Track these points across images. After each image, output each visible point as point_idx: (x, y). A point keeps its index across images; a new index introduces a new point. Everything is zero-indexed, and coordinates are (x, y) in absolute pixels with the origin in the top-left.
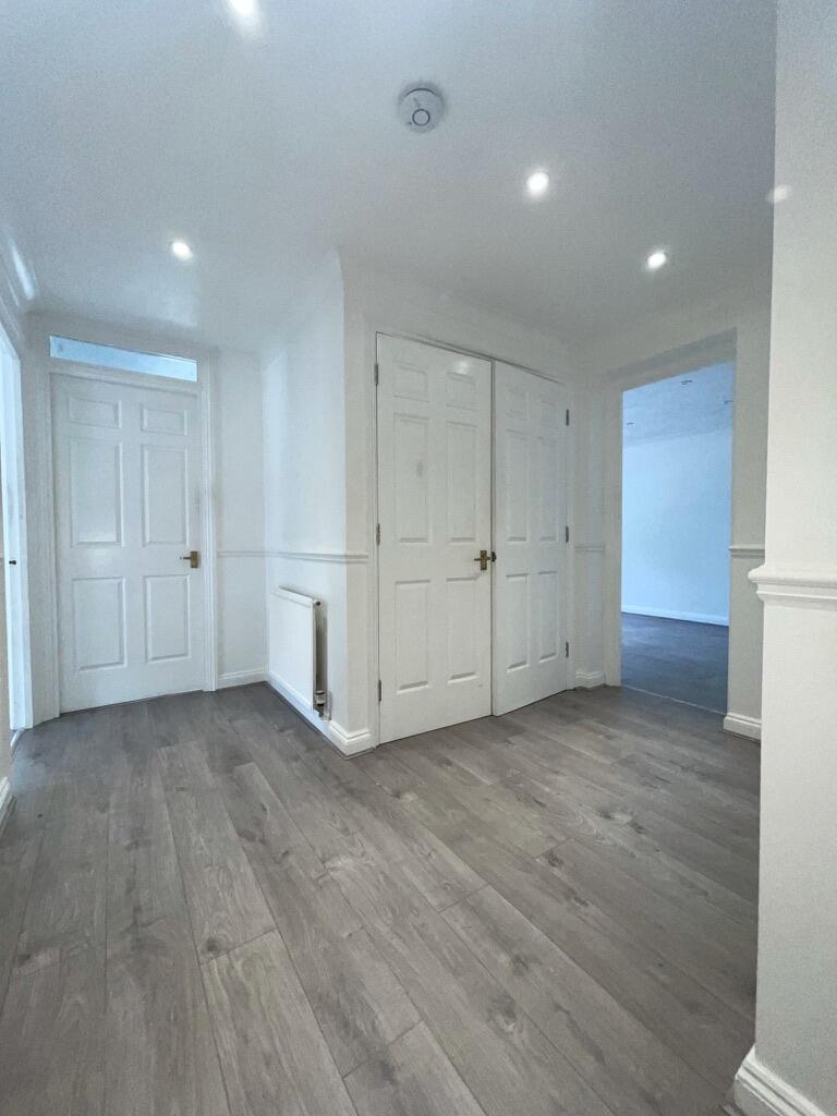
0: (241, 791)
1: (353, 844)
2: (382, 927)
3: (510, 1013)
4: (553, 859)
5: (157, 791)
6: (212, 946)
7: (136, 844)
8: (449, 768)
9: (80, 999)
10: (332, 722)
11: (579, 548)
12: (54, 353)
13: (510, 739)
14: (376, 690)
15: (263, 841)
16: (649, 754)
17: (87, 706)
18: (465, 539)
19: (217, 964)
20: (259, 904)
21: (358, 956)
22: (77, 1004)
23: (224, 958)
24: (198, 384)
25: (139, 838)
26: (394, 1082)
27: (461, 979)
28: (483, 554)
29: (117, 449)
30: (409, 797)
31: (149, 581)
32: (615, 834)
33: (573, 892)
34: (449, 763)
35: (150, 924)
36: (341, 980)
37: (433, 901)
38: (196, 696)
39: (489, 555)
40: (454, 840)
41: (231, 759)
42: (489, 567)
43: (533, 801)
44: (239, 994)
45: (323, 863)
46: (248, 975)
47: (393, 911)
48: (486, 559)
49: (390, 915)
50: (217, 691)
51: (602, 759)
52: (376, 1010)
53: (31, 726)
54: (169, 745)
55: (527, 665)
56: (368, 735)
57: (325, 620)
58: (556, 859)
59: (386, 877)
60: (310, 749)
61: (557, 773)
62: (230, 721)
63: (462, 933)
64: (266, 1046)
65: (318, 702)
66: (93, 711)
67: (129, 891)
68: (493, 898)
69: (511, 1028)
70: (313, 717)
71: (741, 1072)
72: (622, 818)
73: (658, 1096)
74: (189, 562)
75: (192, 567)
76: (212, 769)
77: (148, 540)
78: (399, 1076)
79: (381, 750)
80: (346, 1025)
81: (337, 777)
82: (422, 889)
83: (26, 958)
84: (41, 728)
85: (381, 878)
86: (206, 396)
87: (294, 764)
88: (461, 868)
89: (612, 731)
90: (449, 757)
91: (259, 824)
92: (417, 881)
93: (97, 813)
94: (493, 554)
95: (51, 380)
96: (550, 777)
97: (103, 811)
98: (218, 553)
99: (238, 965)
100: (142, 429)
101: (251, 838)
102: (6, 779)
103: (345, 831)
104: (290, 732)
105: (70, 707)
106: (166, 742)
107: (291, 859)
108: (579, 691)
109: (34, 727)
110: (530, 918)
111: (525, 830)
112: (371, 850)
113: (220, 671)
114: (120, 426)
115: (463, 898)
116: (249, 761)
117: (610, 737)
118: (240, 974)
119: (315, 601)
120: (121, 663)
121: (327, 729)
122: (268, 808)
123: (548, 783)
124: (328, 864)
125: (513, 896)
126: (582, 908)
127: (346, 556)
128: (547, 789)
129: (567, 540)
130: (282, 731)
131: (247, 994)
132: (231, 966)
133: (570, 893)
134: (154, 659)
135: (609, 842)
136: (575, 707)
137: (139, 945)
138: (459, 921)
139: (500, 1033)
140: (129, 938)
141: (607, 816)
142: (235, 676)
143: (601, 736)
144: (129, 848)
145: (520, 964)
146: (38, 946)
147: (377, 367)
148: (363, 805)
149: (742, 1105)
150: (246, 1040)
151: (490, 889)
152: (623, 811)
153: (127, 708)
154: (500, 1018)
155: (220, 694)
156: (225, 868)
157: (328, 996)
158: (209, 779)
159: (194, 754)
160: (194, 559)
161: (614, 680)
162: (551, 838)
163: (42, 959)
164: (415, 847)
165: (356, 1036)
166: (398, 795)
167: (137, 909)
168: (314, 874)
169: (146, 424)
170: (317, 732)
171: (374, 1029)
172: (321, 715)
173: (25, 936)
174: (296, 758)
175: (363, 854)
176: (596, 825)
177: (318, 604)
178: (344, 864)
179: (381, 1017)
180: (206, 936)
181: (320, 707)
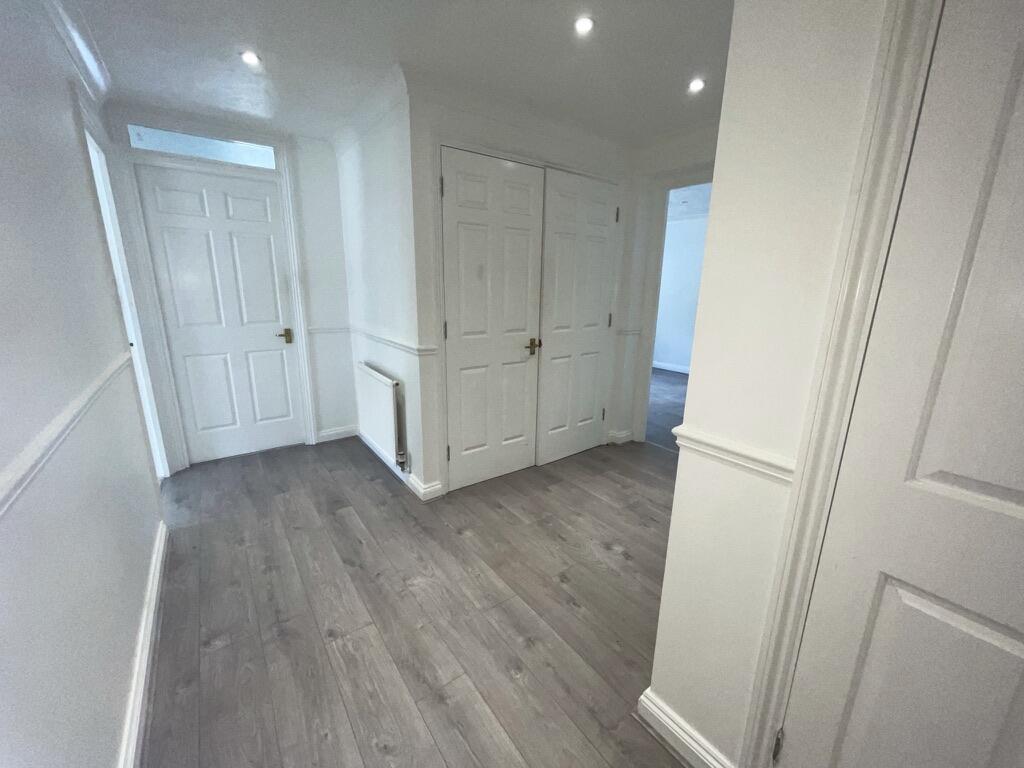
0: (342, 529)
1: (425, 568)
2: (443, 622)
3: (519, 669)
4: (564, 578)
5: (279, 530)
6: (331, 634)
7: (269, 569)
8: (499, 510)
9: (249, 665)
10: (411, 475)
11: (620, 332)
12: (135, 143)
13: (550, 488)
14: (446, 453)
15: (361, 567)
16: (651, 501)
17: (212, 457)
18: (518, 330)
19: (335, 645)
20: (360, 607)
21: (427, 639)
22: (247, 668)
23: (340, 641)
24: (276, 172)
25: (271, 564)
26: (447, 705)
27: (493, 651)
28: (532, 341)
29: (207, 236)
30: (468, 534)
31: (250, 355)
32: (611, 560)
33: (573, 599)
34: (500, 507)
35: (287, 621)
36: (415, 652)
37: (478, 606)
38: (300, 449)
39: (537, 342)
40: (497, 566)
41: (334, 504)
42: (537, 352)
43: (557, 536)
44: (351, 661)
45: (404, 581)
46: (356, 649)
47: (451, 612)
48: (534, 346)
49: (449, 613)
50: (317, 445)
51: (616, 505)
52: (437, 667)
53: (169, 476)
54: (284, 492)
55: (566, 428)
56: (440, 486)
57: (403, 398)
58: (566, 578)
59: (448, 591)
60: (395, 496)
61: (579, 515)
62: (330, 471)
63: (496, 625)
64: (370, 688)
65: (400, 461)
66: (217, 462)
67: (270, 600)
68: (519, 603)
69: (518, 676)
70: (397, 470)
71: (642, 697)
72: (618, 549)
73: (596, 709)
74: (283, 339)
75: (287, 342)
76: (320, 512)
77: (245, 320)
78: (448, 701)
79: (449, 497)
80: (418, 676)
81: (415, 519)
82: (472, 598)
83: (207, 644)
84: (177, 476)
85: (444, 591)
86: (286, 182)
87: (382, 508)
88: (501, 584)
89: (629, 481)
90: (501, 502)
91: (357, 553)
92: (468, 593)
93: (237, 545)
94: (540, 341)
95: (135, 169)
96: (573, 517)
97: (240, 545)
98: (308, 330)
99: (350, 645)
100: (228, 218)
101: (352, 564)
102: (162, 522)
103: (421, 559)
104: (380, 480)
105: (197, 459)
106: (281, 489)
107: (382, 579)
108: (611, 446)
109: (171, 476)
110: (541, 615)
111: (548, 556)
112: (438, 572)
113: (319, 428)
114: (208, 215)
115: (500, 604)
116: (346, 506)
117: (624, 487)
118: (351, 648)
119: (395, 382)
120: (234, 423)
121: (408, 480)
122: (363, 542)
123: (570, 523)
124: (408, 582)
125: (532, 602)
126: (577, 608)
127: (419, 350)
128: (570, 527)
129: (610, 325)
130: (372, 480)
131: (356, 660)
132: (345, 645)
133: (571, 601)
134: (261, 420)
135: (603, 566)
136: (605, 460)
137: (283, 633)
138: (494, 618)
139: (512, 679)
140: (275, 629)
141: (608, 547)
142: (331, 432)
143: (619, 486)
144: (265, 572)
145: (530, 642)
146: (214, 635)
147: (442, 180)
148: (435, 539)
149: (641, 712)
150: (357, 686)
151: (518, 598)
152: (620, 544)
153: (244, 460)
154: (513, 672)
155: (320, 447)
156: (336, 586)
157: (408, 661)
158: (318, 521)
159: (303, 500)
160: (288, 336)
161: (640, 437)
162: (565, 563)
163: (218, 643)
164: (470, 570)
165: (425, 682)
166: (460, 532)
167: (278, 612)
168: (398, 588)
169: (231, 213)
170: (400, 481)
171: (436, 678)
172: (403, 470)
173: (204, 630)
174: (384, 503)
175: (433, 575)
176: (599, 554)
177: (397, 384)
178: (419, 582)
179: (440, 671)
180: (326, 628)
181: (402, 464)
